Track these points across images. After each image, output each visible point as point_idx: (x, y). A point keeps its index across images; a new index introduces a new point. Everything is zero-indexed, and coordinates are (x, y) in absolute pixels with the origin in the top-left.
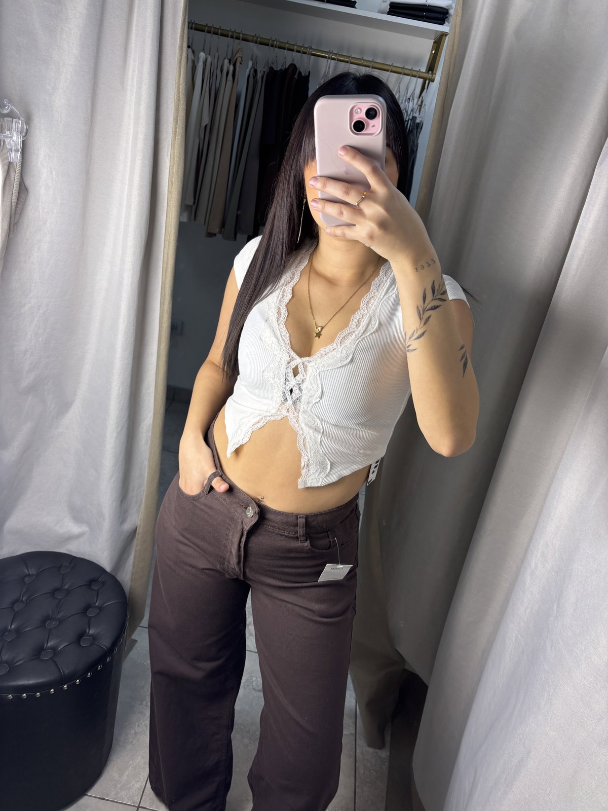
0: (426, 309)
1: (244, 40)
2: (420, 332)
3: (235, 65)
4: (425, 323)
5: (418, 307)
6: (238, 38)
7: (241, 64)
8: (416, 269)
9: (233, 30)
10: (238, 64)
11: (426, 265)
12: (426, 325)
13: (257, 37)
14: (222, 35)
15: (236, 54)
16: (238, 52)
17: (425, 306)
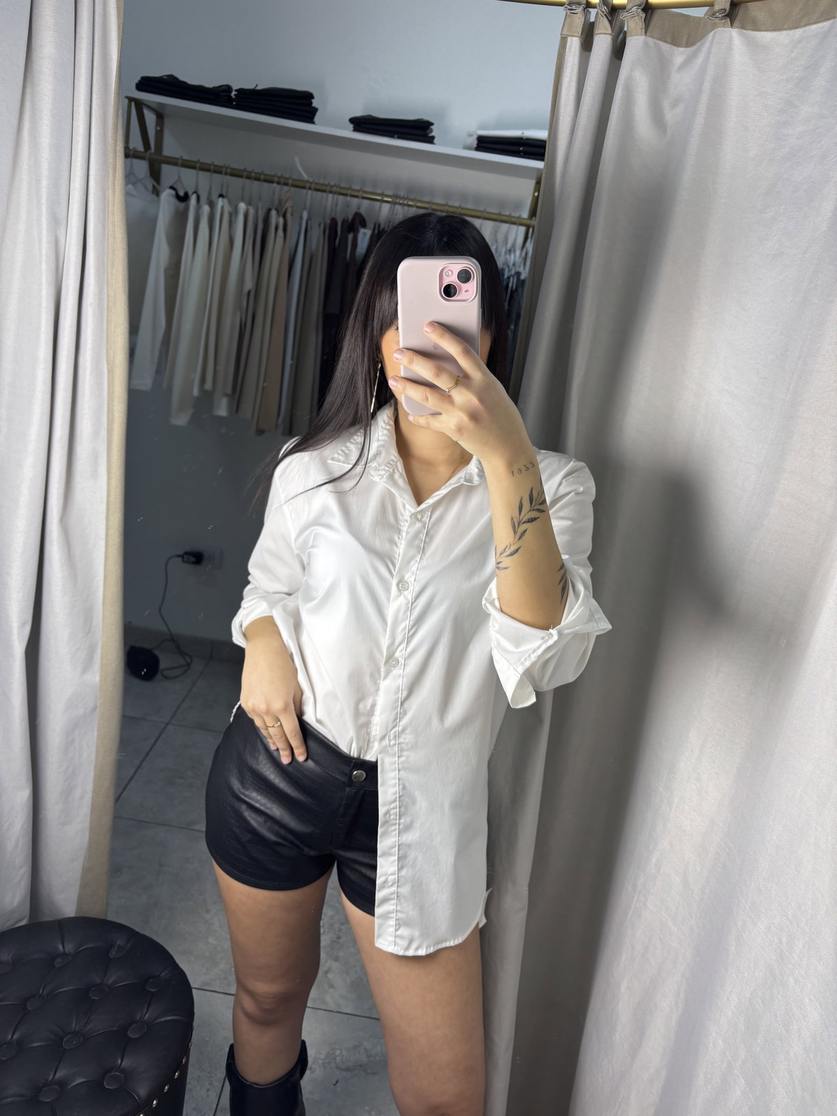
0: (523, 521)
1: (293, 186)
2: (513, 548)
3: (284, 216)
4: (520, 539)
5: (512, 519)
6: (286, 184)
7: (292, 215)
8: (512, 472)
9: (279, 175)
10: (289, 215)
11: (523, 469)
12: (520, 541)
13: (311, 183)
14: (265, 181)
15: (285, 203)
16: (287, 200)
17: (521, 518)
